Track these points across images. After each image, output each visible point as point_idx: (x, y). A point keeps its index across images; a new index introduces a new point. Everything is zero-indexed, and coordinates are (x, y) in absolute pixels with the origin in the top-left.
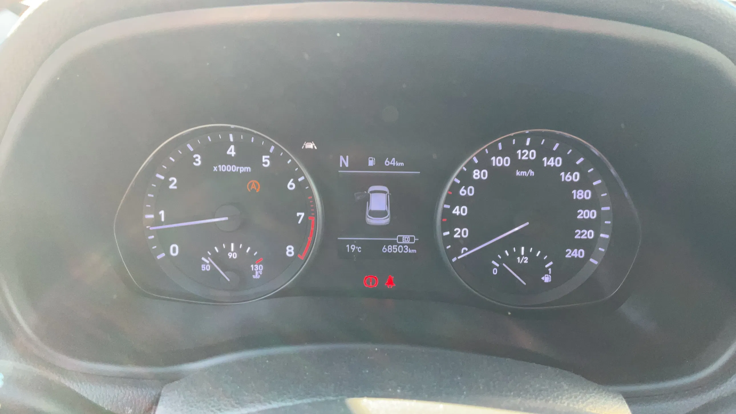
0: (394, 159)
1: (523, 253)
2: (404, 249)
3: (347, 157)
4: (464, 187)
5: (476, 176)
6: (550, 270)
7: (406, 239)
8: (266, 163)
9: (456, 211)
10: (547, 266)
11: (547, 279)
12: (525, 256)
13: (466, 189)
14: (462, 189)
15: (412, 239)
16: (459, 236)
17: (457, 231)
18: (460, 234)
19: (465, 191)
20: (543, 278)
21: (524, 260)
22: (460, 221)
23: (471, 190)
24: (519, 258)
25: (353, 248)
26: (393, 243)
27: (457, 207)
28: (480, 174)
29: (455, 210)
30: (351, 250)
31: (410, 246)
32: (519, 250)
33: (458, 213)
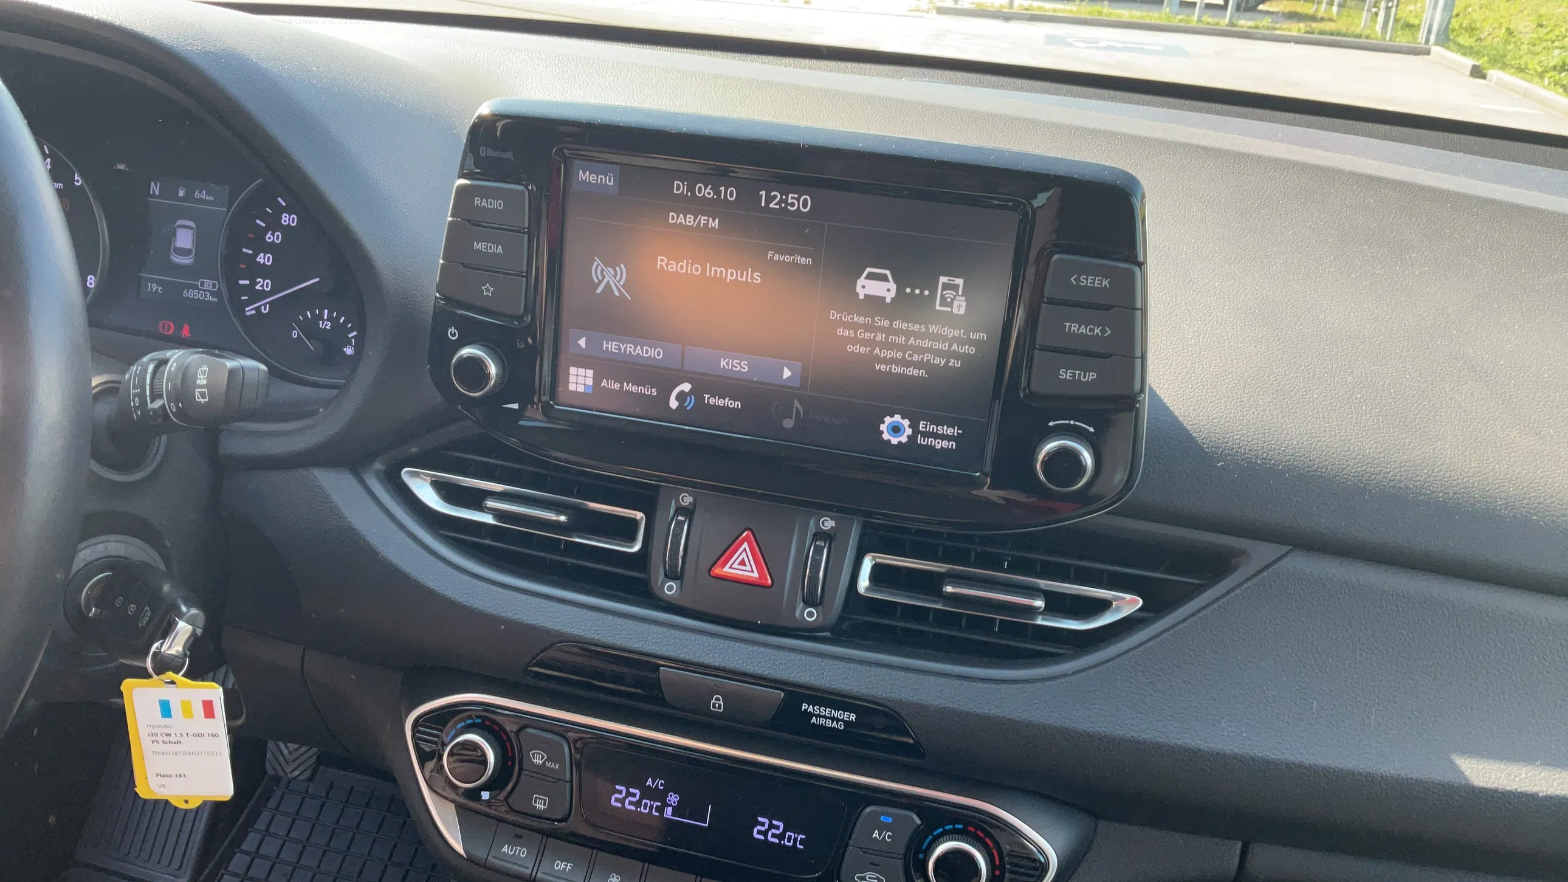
0: (204, 192)
1: (326, 318)
2: (205, 295)
3: (158, 184)
4: (270, 232)
5: (285, 221)
6: (353, 340)
7: (209, 284)
8: (78, 181)
9: (261, 259)
10: (350, 336)
11: (349, 351)
12: (328, 320)
13: (273, 234)
14: (269, 235)
15: (214, 286)
16: (261, 288)
17: (260, 282)
18: (262, 286)
19: (272, 237)
20: (345, 349)
21: (326, 325)
22: (264, 272)
23: (278, 236)
24: (321, 322)
25: (155, 287)
26: (196, 287)
27: (262, 254)
28: (289, 220)
29: (259, 257)
30: (152, 289)
31: (212, 294)
32: (322, 314)
33: (262, 261)
